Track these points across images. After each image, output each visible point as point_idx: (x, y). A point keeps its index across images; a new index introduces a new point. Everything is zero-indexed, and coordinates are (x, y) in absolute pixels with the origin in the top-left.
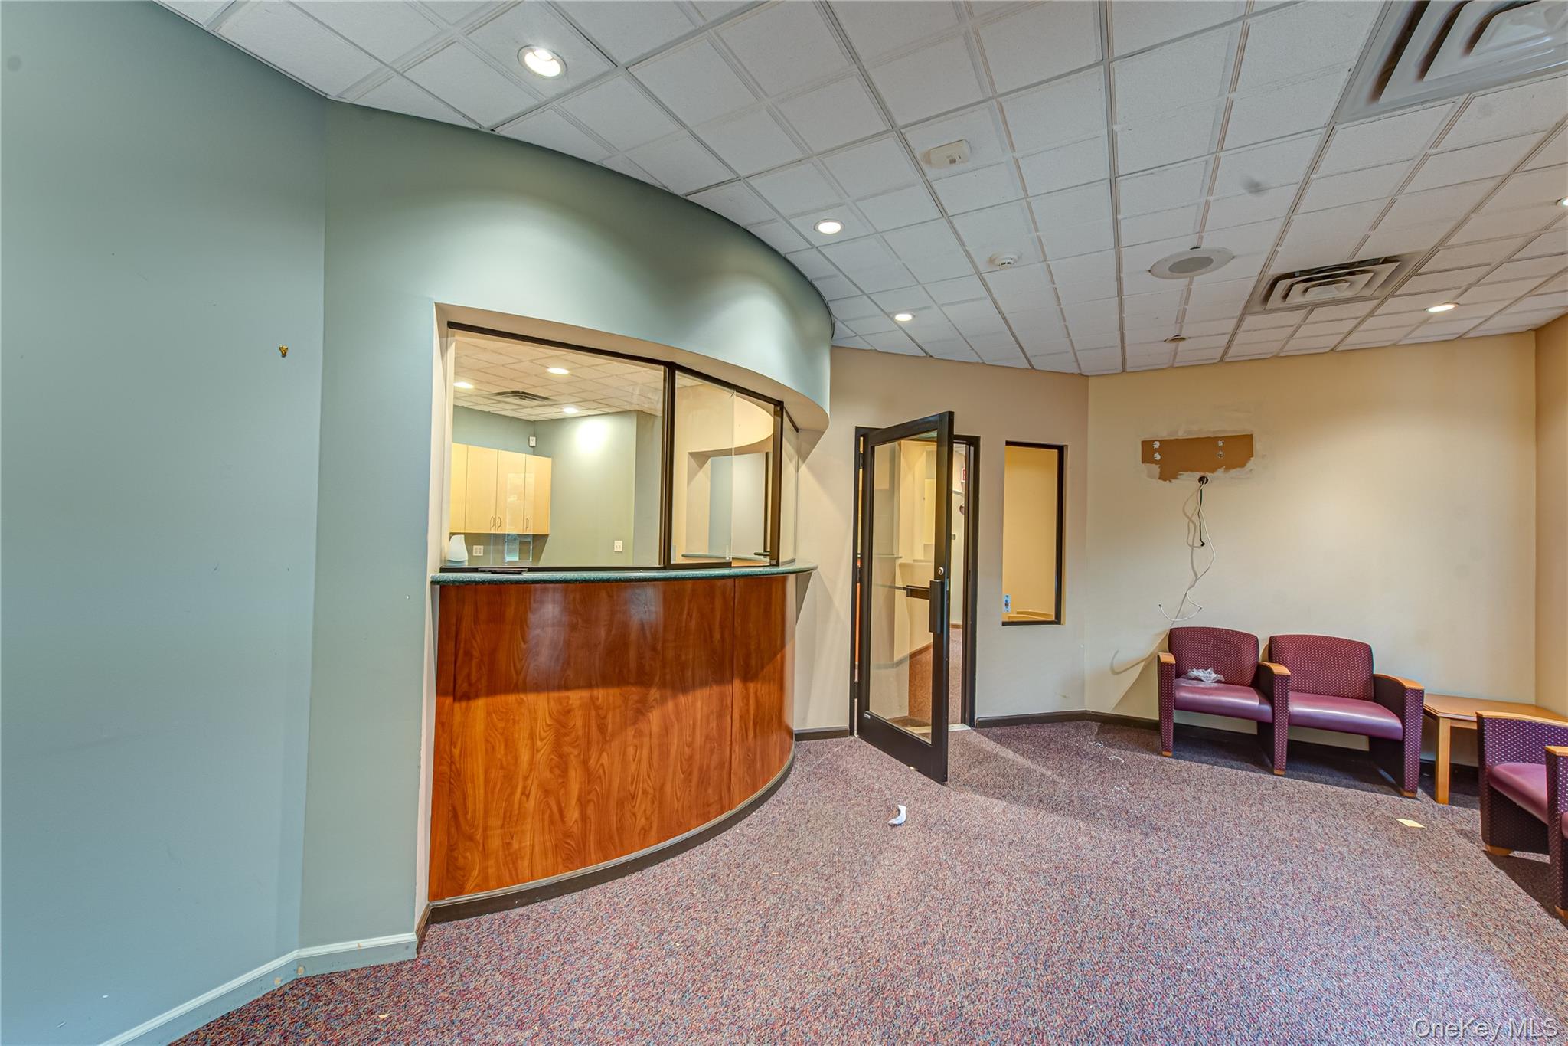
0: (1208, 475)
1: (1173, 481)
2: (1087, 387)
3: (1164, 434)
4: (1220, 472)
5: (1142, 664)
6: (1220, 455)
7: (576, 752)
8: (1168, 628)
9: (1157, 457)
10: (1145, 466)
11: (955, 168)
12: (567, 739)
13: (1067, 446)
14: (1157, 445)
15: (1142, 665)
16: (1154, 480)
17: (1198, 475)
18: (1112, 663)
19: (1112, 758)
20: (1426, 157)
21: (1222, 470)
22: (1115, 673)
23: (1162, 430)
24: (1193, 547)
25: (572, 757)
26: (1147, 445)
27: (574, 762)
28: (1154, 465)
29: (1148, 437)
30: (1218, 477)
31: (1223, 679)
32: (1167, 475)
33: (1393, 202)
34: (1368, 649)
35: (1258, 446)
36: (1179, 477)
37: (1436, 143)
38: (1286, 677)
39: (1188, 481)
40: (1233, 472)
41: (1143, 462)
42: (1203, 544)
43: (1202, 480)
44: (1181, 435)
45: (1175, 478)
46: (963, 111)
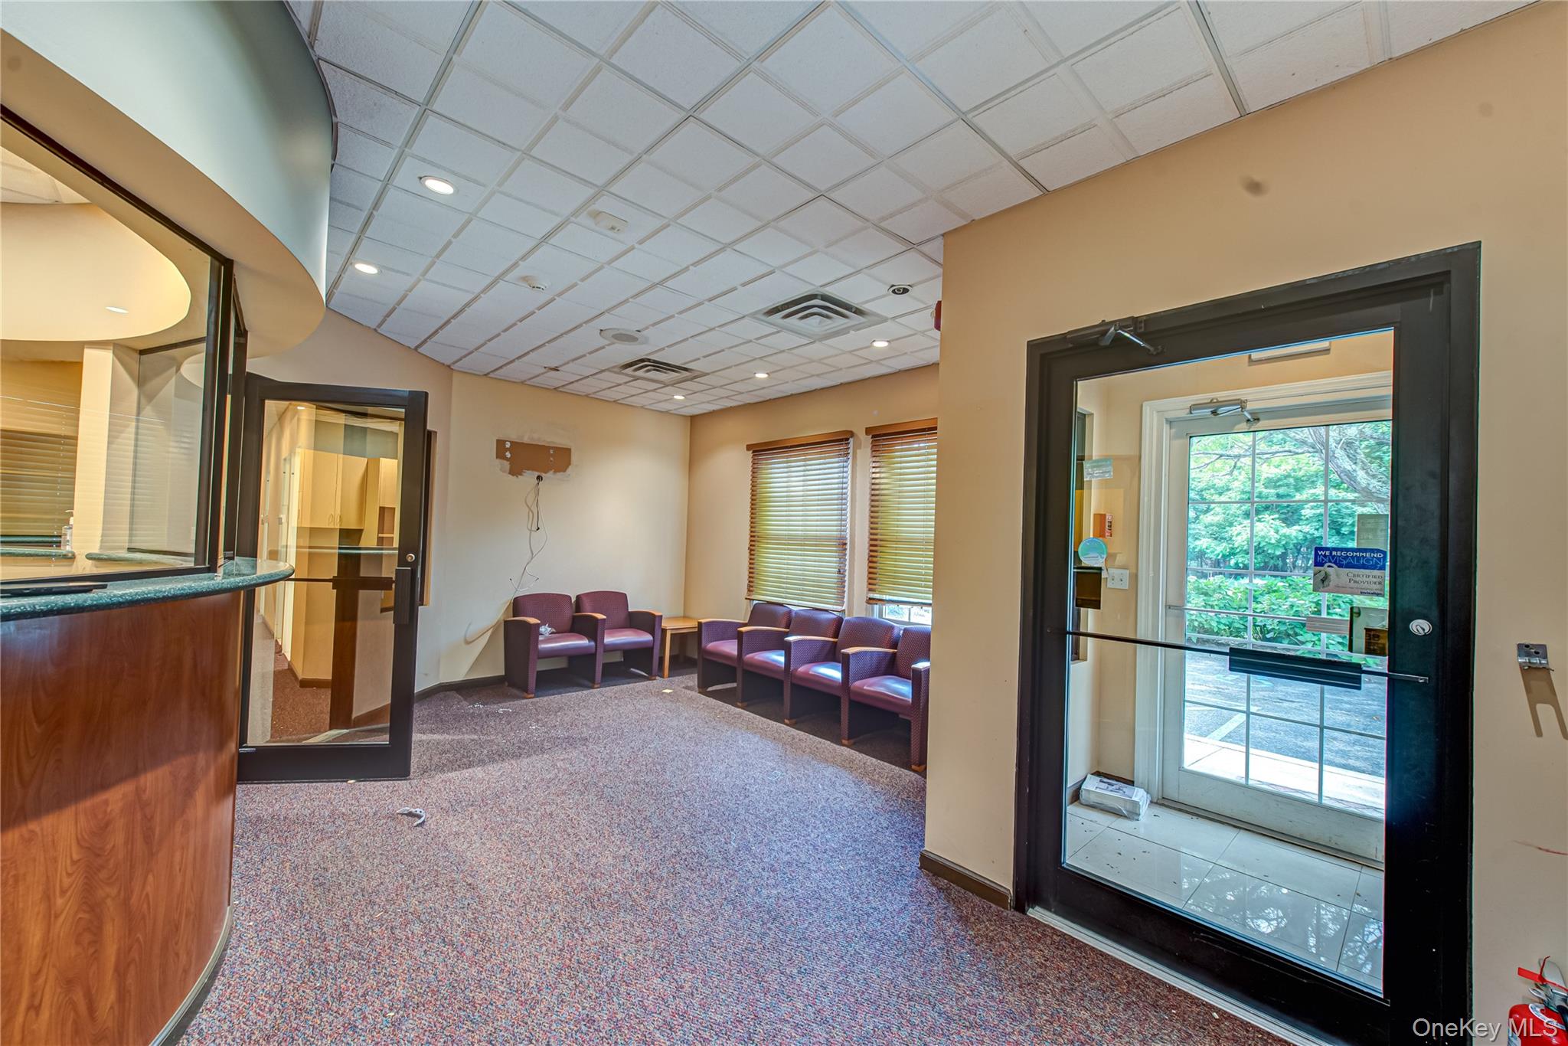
0: (543, 475)
1: (519, 476)
2: (451, 379)
3: (514, 437)
4: (550, 474)
5: (490, 631)
6: (551, 461)
7: (113, 891)
8: (511, 597)
9: (508, 455)
10: (498, 461)
11: (610, 233)
12: (103, 875)
13: (436, 432)
14: (508, 445)
15: (489, 633)
16: (505, 474)
17: (537, 474)
18: (465, 636)
19: (501, 711)
20: (751, 341)
21: (551, 472)
22: (468, 643)
23: (514, 433)
24: (531, 530)
25: (109, 902)
26: (500, 443)
27: (111, 909)
28: (505, 462)
29: (502, 437)
30: (548, 476)
31: (554, 630)
32: (515, 471)
33: (723, 350)
34: (624, 596)
35: (574, 458)
36: (524, 474)
37: (757, 339)
38: (604, 619)
39: (529, 477)
40: (560, 475)
41: (497, 458)
42: (538, 529)
43: (539, 478)
44: (526, 440)
45: (521, 475)
46: (648, 212)
